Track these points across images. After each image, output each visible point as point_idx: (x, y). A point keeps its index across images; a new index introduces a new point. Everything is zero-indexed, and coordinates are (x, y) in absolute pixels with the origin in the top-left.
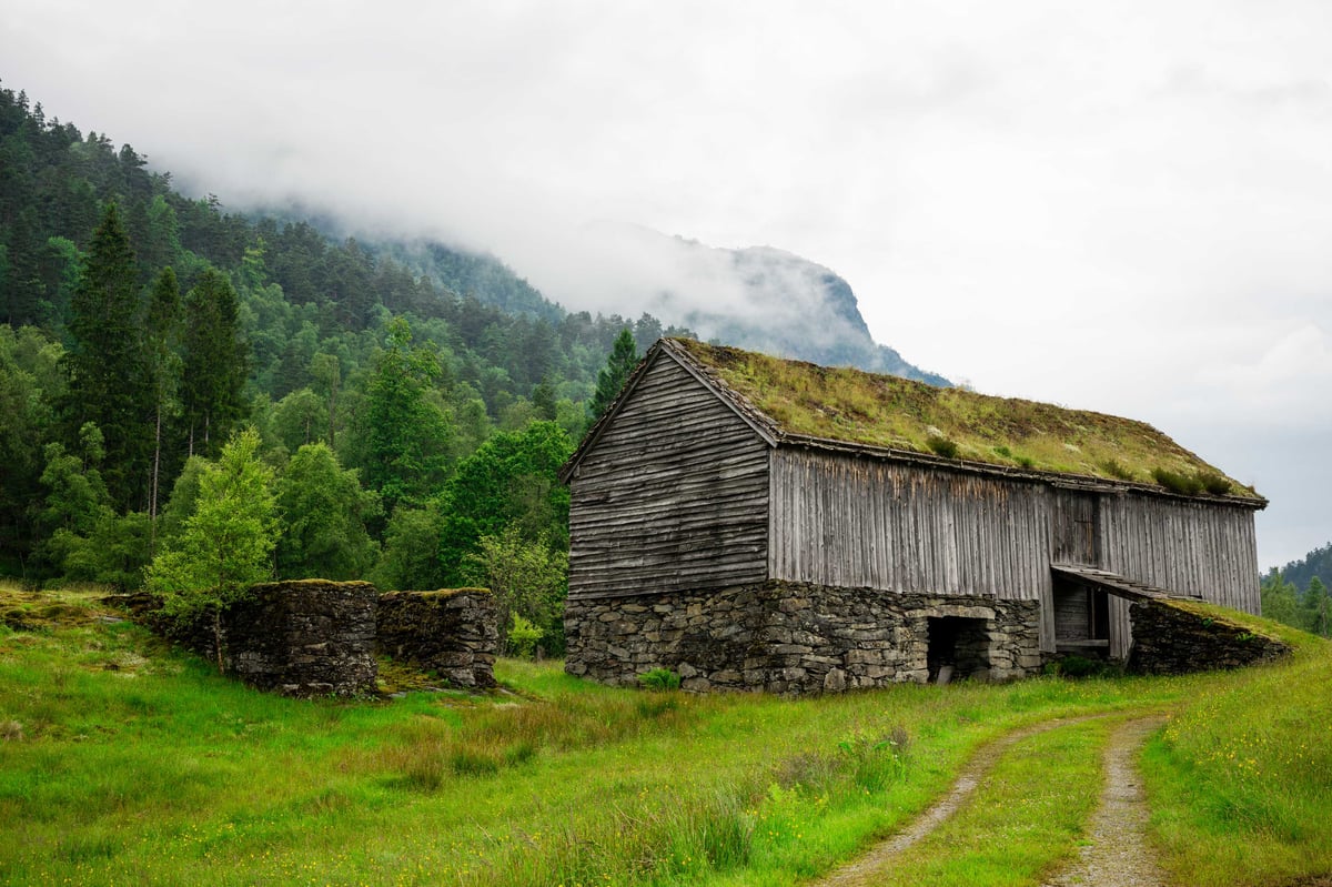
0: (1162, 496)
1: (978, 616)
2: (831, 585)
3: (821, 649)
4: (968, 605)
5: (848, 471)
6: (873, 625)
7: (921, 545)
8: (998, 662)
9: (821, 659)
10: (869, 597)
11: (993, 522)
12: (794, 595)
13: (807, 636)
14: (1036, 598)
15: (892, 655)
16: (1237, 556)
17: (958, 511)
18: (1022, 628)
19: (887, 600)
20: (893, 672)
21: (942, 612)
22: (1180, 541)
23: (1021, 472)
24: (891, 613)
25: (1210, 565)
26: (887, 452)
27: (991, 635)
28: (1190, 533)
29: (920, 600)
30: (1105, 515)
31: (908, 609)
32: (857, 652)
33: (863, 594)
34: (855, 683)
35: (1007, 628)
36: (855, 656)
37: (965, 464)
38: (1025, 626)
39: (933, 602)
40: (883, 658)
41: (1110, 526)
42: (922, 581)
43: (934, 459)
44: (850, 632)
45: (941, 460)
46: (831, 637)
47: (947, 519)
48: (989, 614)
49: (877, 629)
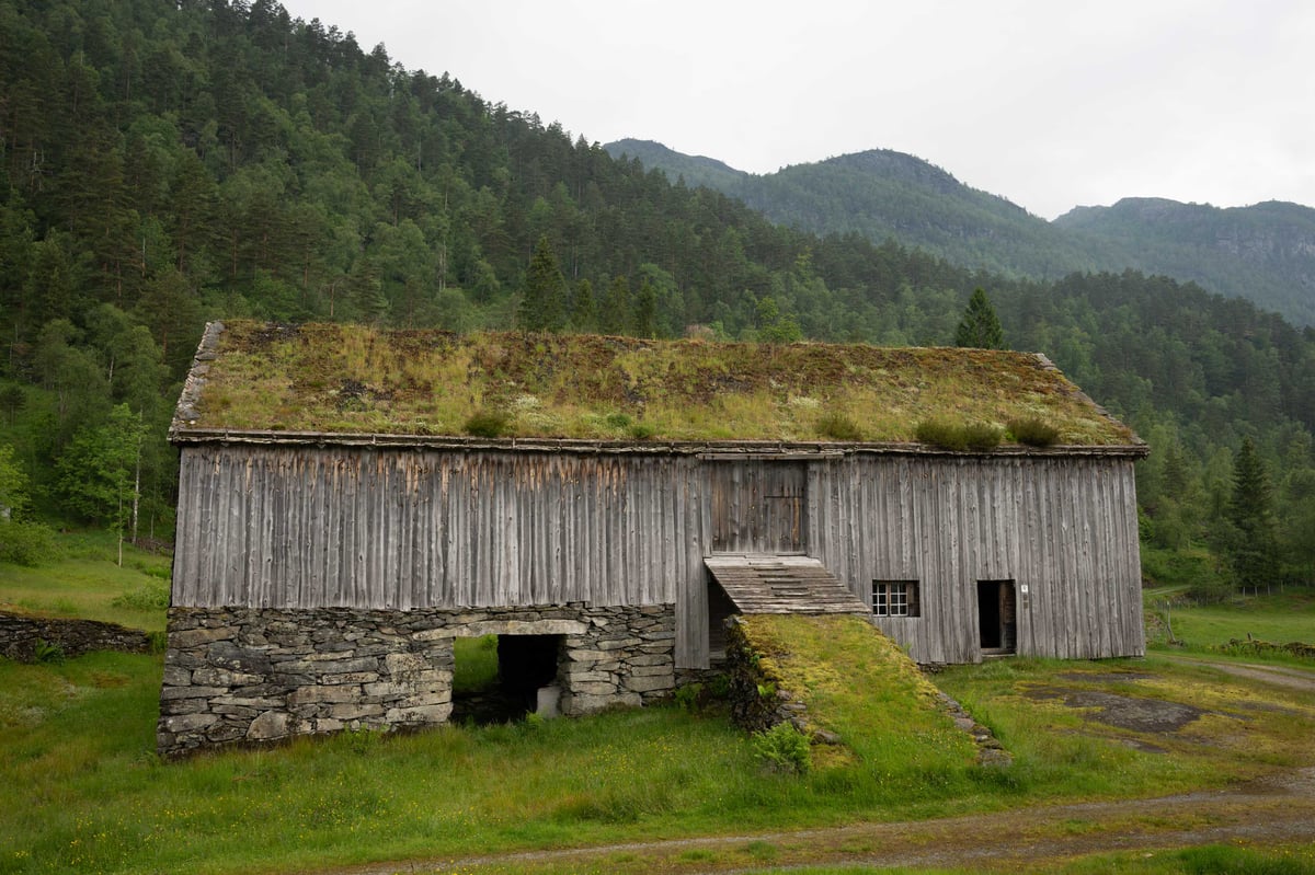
0: (921, 455)
1: (544, 631)
2: (279, 607)
3: (244, 689)
4: (528, 618)
5: (322, 465)
6: (347, 654)
7: (452, 549)
8: (586, 688)
9: (245, 701)
10: (341, 619)
11: (591, 510)
12: (201, 625)
13: (218, 674)
14: (670, 600)
15: (382, 689)
16: (1093, 524)
17: (526, 501)
18: (640, 641)
19: (374, 622)
20: (380, 710)
21: (478, 630)
22: (972, 510)
23: (632, 445)
24: (384, 637)
25: (1035, 538)
26: (371, 438)
27: (573, 654)
28: (993, 499)
29: (439, 618)
30: (814, 488)
31: (416, 630)
32: (313, 690)
33: (333, 616)
34: (306, 728)
35: (605, 644)
36: (309, 695)
37: (517, 443)
38: (643, 639)
39: (464, 619)
40: (363, 693)
41: (829, 500)
42: (448, 592)
43: (460, 442)
44: (301, 664)
45: (473, 442)
46: (269, 673)
47: (507, 513)
48: (571, 628)
49: (354, 657)
